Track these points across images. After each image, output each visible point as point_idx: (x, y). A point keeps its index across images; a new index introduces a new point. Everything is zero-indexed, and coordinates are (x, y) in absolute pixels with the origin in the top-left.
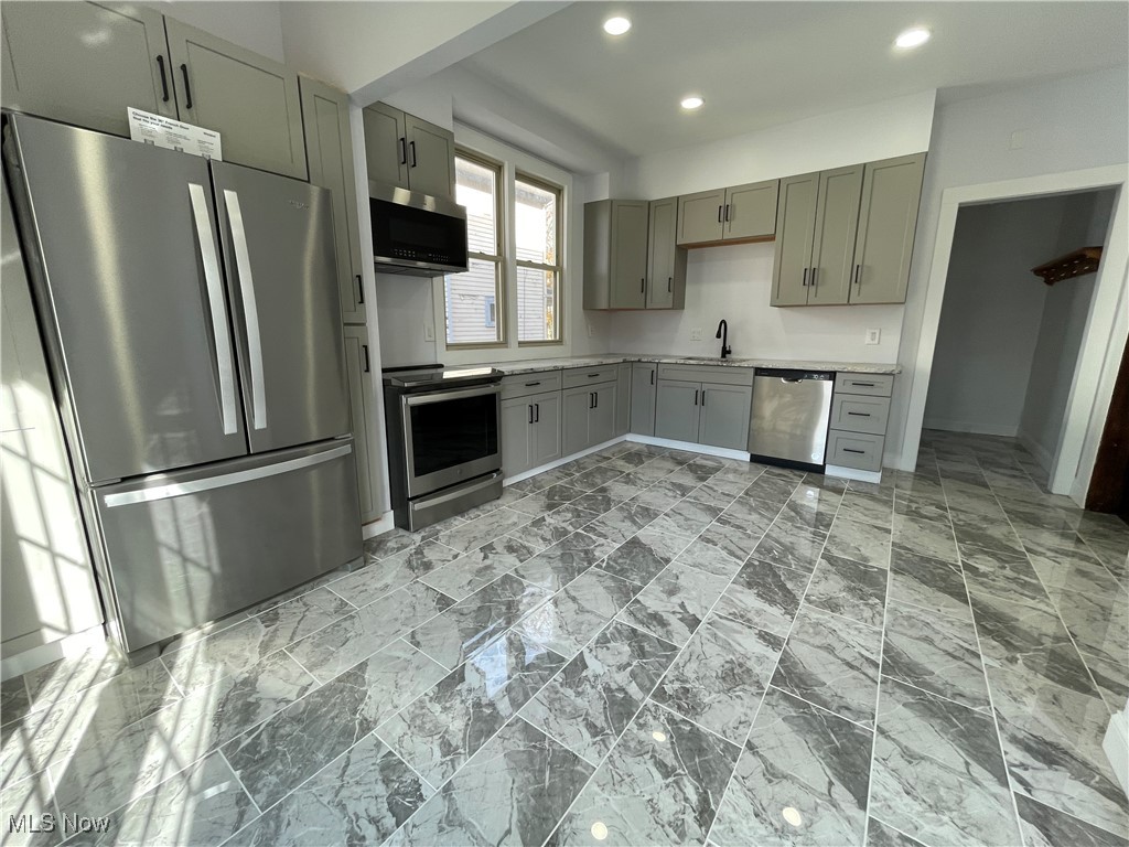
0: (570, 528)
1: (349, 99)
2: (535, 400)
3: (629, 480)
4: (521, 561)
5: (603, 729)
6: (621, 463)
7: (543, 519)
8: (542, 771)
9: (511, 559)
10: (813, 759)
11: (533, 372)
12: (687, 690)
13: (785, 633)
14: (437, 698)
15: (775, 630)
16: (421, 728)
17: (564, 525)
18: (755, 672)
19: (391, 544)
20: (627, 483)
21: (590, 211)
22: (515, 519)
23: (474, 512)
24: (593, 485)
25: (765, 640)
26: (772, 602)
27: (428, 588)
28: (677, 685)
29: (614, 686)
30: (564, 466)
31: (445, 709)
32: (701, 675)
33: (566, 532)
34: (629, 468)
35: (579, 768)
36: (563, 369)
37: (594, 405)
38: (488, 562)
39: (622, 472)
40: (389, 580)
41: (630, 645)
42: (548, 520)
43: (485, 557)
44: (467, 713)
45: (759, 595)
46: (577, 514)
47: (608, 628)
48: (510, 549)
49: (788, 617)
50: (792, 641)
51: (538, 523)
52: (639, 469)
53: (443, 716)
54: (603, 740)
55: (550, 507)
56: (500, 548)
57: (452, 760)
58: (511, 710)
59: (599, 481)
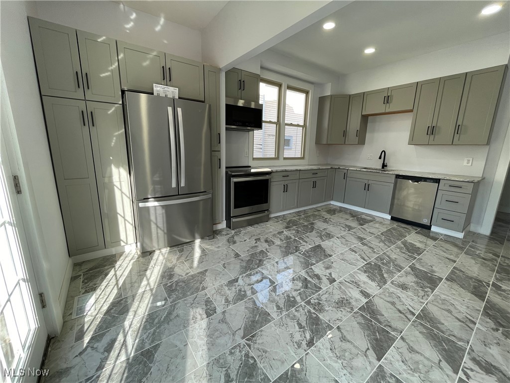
0: (293, 237)
1: (220, 69)
2: (286, 183)
3: (325, 221)
4: (269, 246)
5: (282, 308)
6: (324, 213)
7: (283, 232)
8: (256, 315)
9: (266, 245)
10: (365, 339)
11: (286, 171)
12: (320, 304)
13: (374, 293)
14: (227, 285)
15: (369, 291)
16: (220, 293)
17: (290, 235)
18: (352, 304)
19: (224, 233)
20: (324, 222)
21: (322, 100)
22: (271, 230)
23: (256, 226)
24: (309, 221)
25: (363, 293)
26: (373, 280)
27: (233, 250)
28: (316, 301)
29: (291, 295)
30: (298, 212)
31: (229, 289)
32: (328, 300)
33: (291, 238)
34: (327, 216)
35: (269, 318)
36: (300, 170)
37: (314, 186)
38: (256, 244)
39: (323, 217)
40: (220, 245)
41: (302, 283)
42: (285, 232)
43: (256, 243)
44: (236, 292)
45: (368, 276)
46: (298, 232)
47: (296, 276)
48: (266, 241)
49: (379, 288)
50: (375, 297)
51: (281, 233)
52: (332, 217)
53: (228, 291)
54: (281, 312)
55: (287, 228)
56: (262, 240)
57: (228, 305)
58: (251, 294)
59: (312, 220)
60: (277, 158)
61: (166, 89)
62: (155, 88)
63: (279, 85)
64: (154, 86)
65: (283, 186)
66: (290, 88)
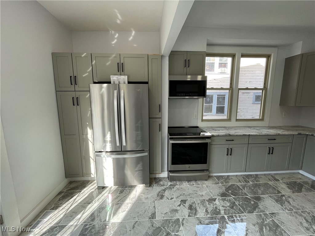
0: (222, 212)
1: (162, 57)
3: (280, 200)
4: (189, 216)
6: (284, 186)
7: (215, 200)
9: (186, 212)
11: (230, 135)
17: (221, 208)
19: (161, 183)
20: (277, 201)
22: (204, 193)
23: (194, 183)
24: (255, 193)
27: (154, 207)
30: (248, 176)
33: (219, 213)
34: (286, 191)
36: (249, 135)
38: (178, 208)
39: (279, 192)
40: (149, 196)
42: (217, 202)
43: (179, 205)
46: (233, 205)
48: (190, 208)
51: (212, 200)
52: (294, 195)
55: (223, 195)
56: (187, 205)
59: (260, 192)
60: (229, 120)
61: (119, 78)
62: (111, 78)
63: (233, 56)
64: (111, 77)
65: (226, 150)
66: (243, 56)
